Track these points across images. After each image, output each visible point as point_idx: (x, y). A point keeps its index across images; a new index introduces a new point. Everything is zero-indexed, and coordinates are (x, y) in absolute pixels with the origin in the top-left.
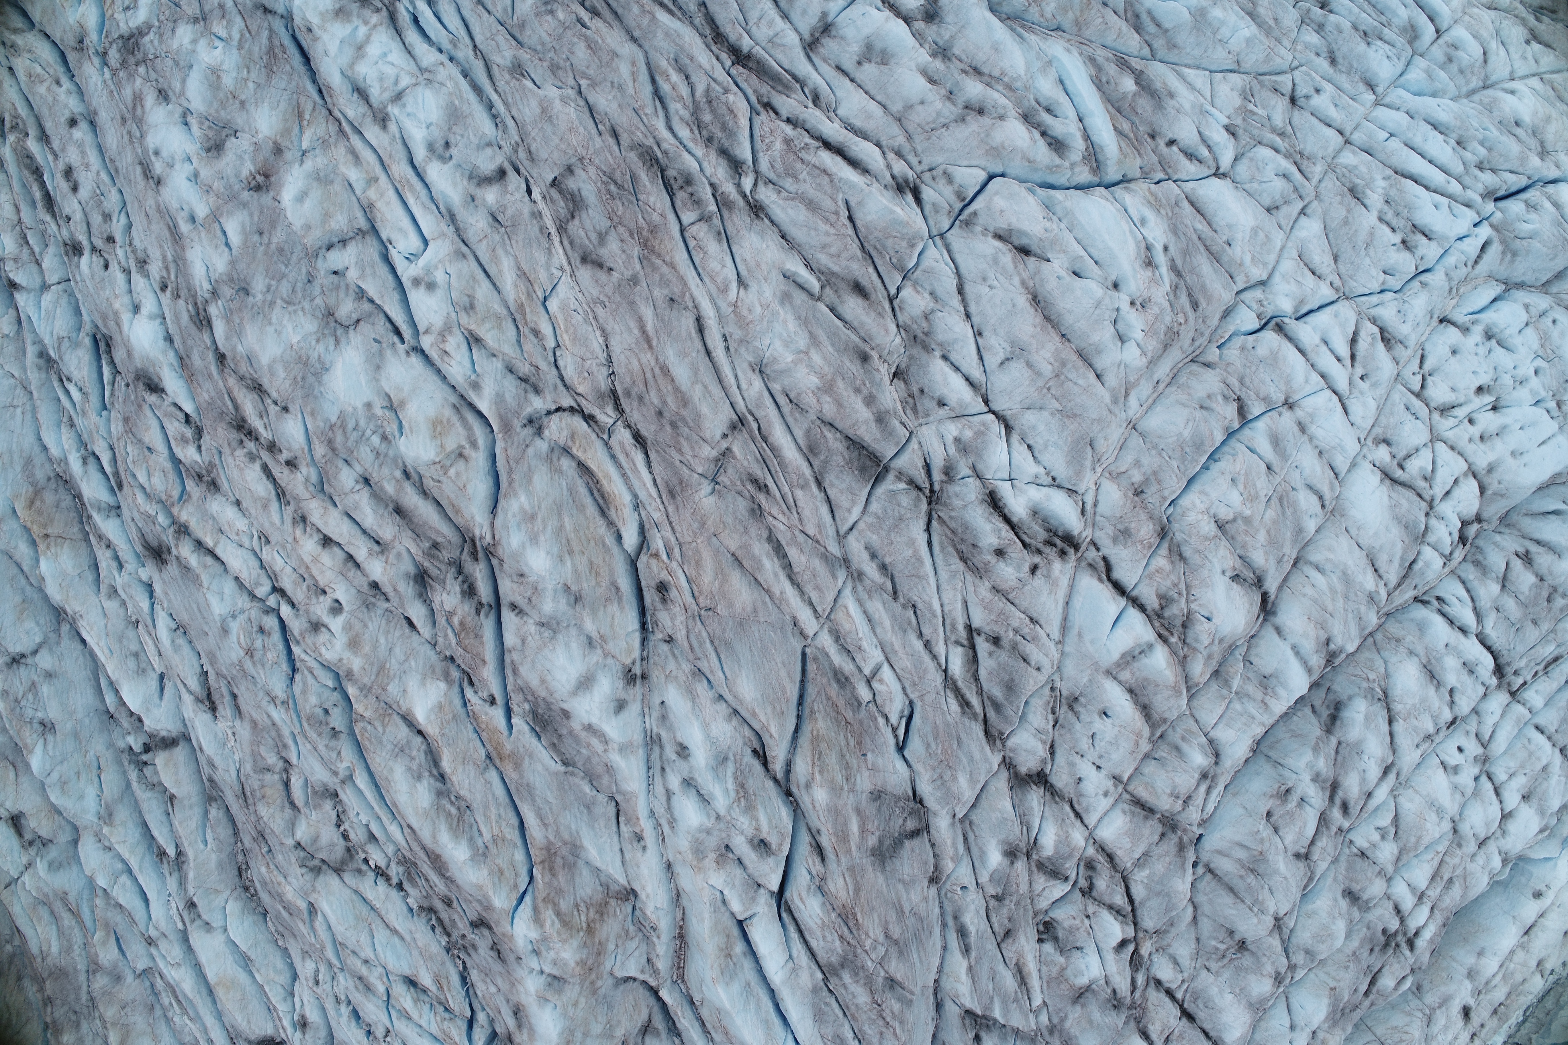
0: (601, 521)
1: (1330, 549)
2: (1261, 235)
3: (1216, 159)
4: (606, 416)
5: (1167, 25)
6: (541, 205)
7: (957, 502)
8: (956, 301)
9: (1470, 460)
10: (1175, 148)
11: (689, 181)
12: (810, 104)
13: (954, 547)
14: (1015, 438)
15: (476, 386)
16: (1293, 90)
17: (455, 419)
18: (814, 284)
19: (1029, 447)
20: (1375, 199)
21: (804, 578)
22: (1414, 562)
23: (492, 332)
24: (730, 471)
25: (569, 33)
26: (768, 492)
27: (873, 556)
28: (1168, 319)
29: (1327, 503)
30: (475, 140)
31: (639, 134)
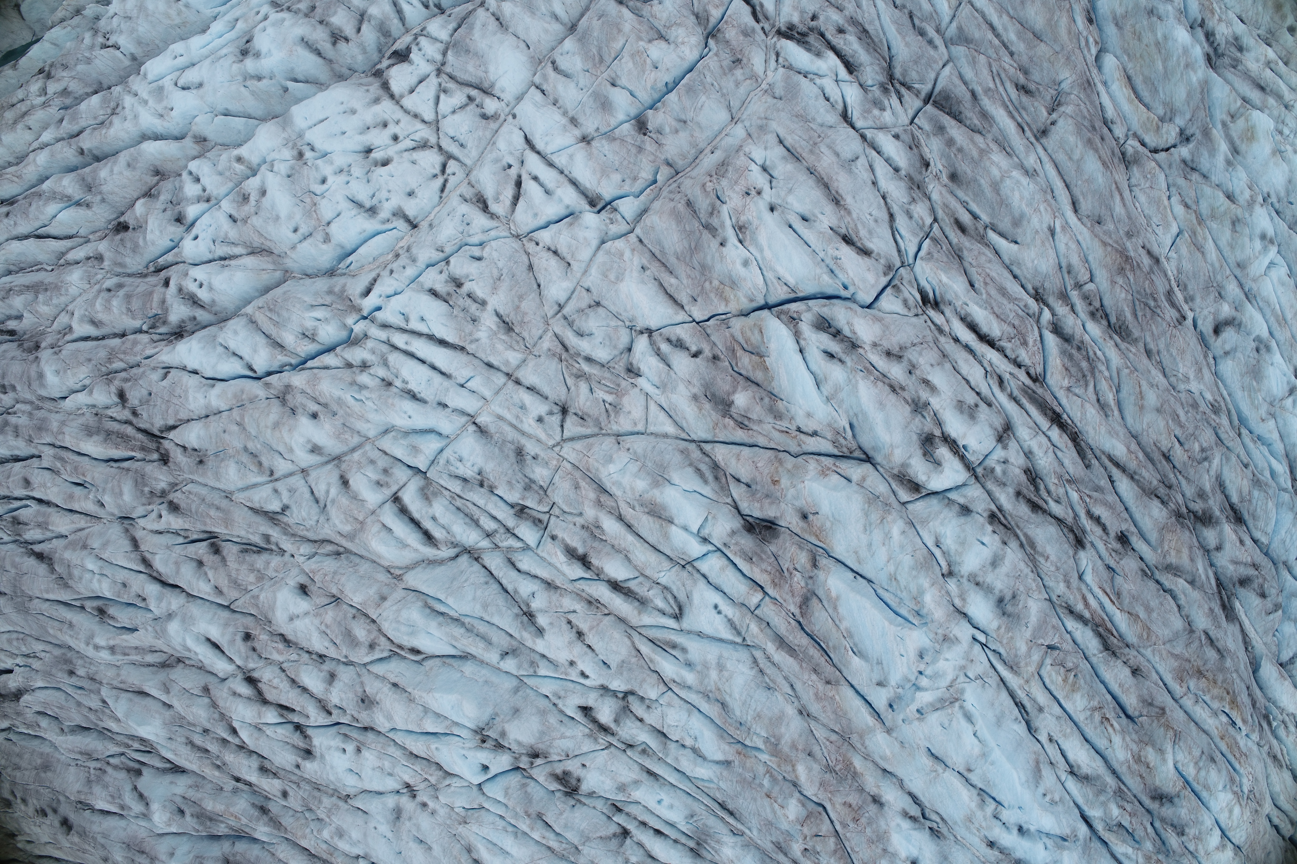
0: (1131, 72)
1: (546, 31)
2: (612, 277)
3: (652, 343)
4: (1132, 145)
5: (690, 470)
6: (1186, 307)
7: (877, 68)
8: (895, 209)
9: (397, 108)
10: (694, 349)
11: (1093, 315)
12: (1006, 376)
13: (873, 41)
14: (840, 107)
15: (1229, 163)
16: (563, 421)
17: (1238, 142)
18: (993, 236)
19: (828, 100)
20: (489, 321)
21: (984, 26)
22: (456, 30)
23: (1218, 204)
24: (1049, 98)
25: (1191, 431)
26: (1017, 86)
27: (930, 42)
28: (724, 182)
29: (550, 65)
30: (1239, 355)
31: (1133, 350)
